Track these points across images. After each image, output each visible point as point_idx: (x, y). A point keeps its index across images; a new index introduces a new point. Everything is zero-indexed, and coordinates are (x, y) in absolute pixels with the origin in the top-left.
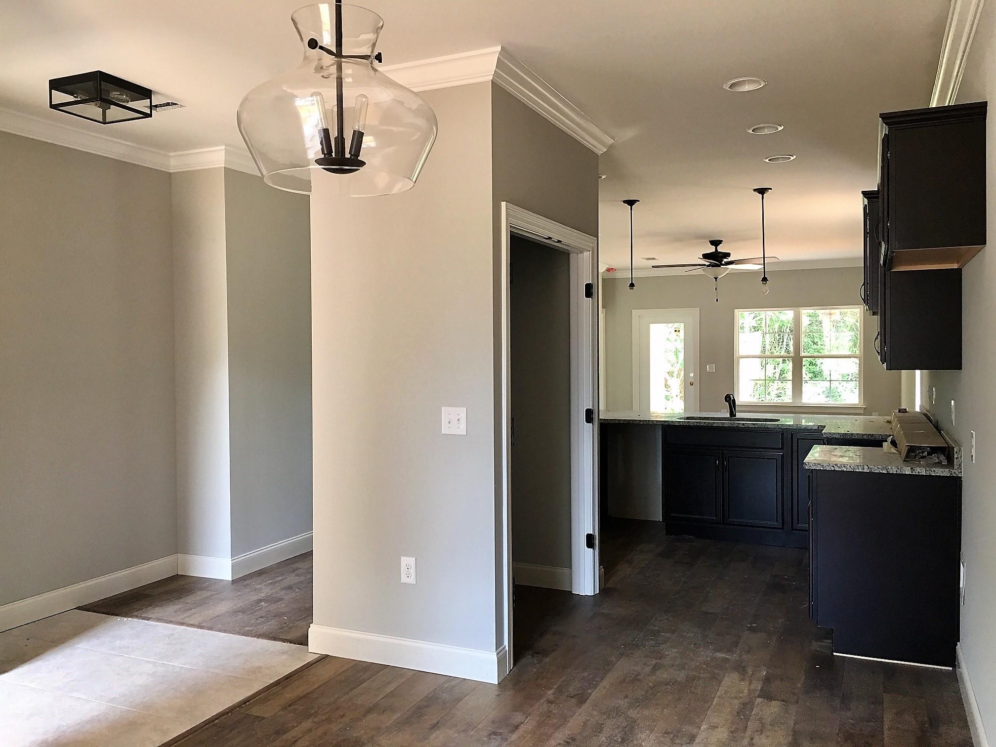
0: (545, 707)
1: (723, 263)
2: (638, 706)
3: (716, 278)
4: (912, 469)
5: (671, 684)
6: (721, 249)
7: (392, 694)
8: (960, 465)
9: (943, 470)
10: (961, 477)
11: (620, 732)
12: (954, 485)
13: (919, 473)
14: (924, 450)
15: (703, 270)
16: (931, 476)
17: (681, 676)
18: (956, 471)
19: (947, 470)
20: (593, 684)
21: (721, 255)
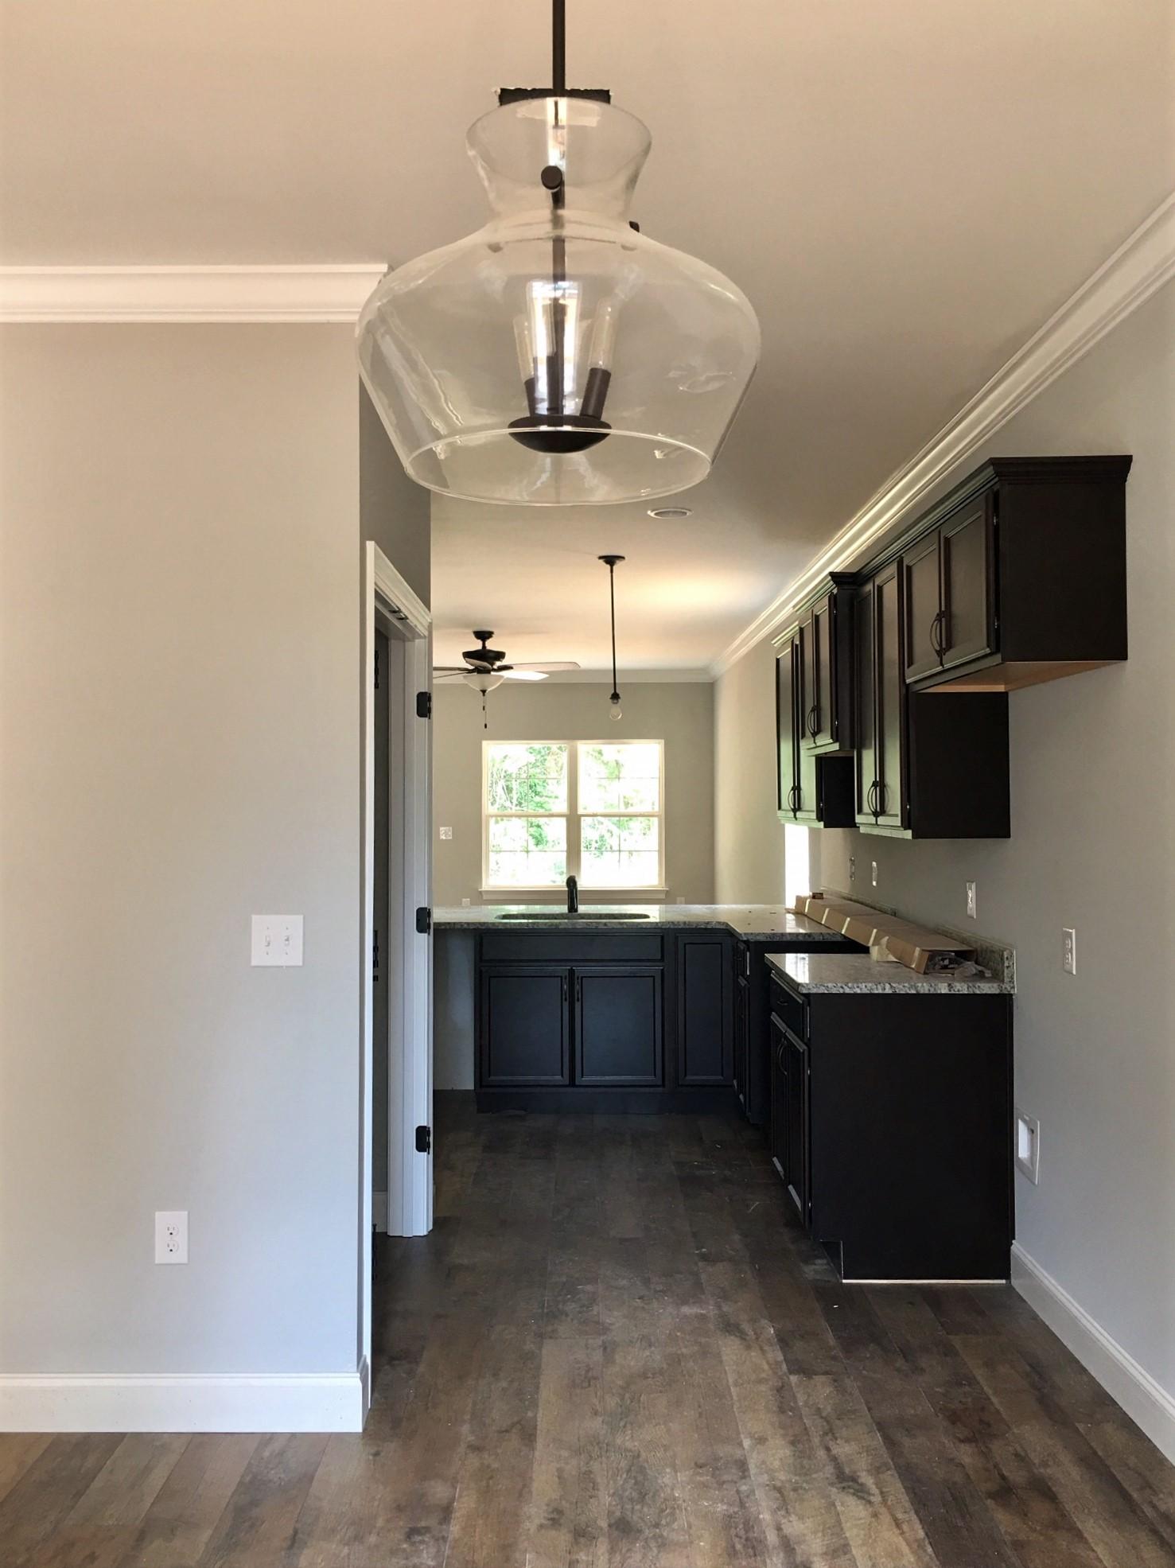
0: (474, 1461)
1: (495, 667)
2: (625, 1426)
3: (484, 692)
4: (949, 985)
5: (650, 1375)
6: (491, 645)
7: (166, 1493)
8: (1012, 978)
9: (990, 985)
10: (1011, 995)
11: (626, 1481)
12: (1003, 1005)
13: (958, 991)
14: (944, 957)
15: (464, 677)
16: (975, 995)
17: (655, 1357)
18: (1007, 986)
19: (995, 985)
20: (525, 1397)
21: (491, 655)
